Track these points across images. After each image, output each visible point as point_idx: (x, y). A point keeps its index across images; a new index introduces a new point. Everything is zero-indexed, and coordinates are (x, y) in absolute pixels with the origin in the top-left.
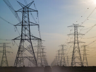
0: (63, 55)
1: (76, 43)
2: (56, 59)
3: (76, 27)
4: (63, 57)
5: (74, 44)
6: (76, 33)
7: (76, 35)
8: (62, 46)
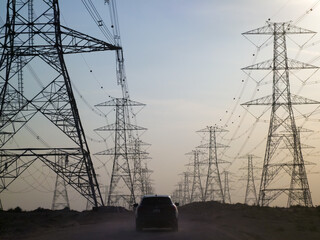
0: (213, 167)
1: (279, 104)
2: (187, 182)
3: (279, 33)
4: (213, 175)
5: (274, 111)
6: (280, 59)
7: (281, 72)
8: (212, 131)
